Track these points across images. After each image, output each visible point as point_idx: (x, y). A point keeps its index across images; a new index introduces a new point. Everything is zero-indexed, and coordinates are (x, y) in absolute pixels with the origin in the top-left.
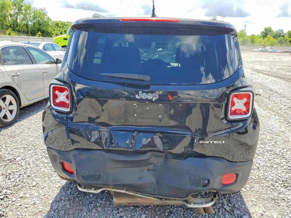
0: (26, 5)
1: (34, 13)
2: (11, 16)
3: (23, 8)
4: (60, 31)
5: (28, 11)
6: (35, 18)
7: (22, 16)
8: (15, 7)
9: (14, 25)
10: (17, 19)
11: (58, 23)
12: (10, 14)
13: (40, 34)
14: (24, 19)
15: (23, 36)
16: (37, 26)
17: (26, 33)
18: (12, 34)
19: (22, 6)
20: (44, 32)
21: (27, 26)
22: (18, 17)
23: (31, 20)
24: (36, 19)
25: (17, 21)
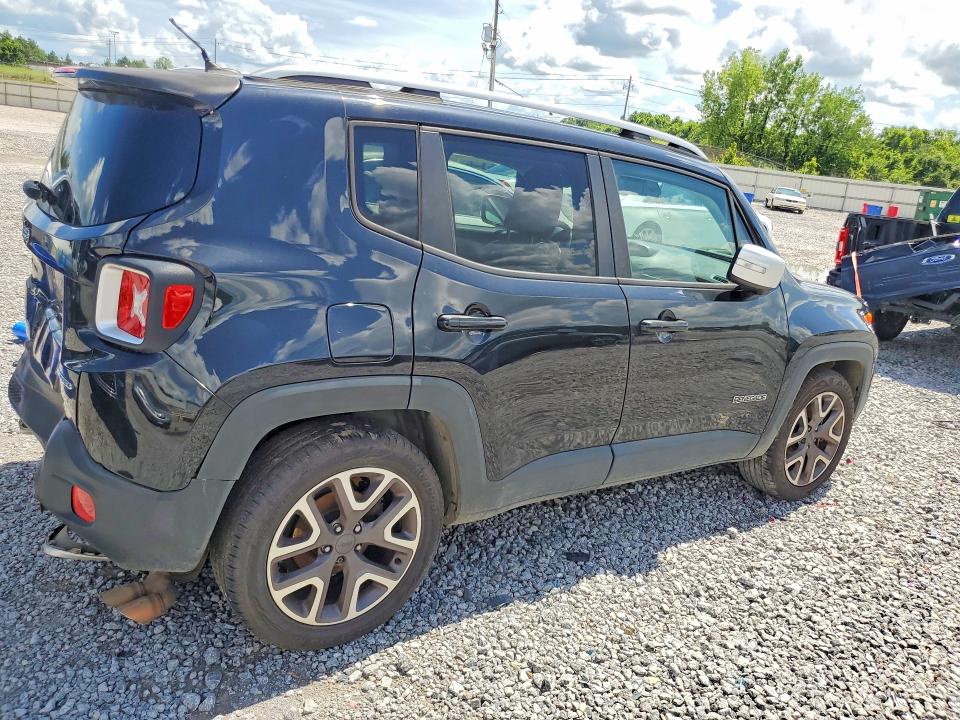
0: (804, 76)
1: (822, 102)
2: (753, 111)
3: (794, 87)
4: (888, 158)
5: (807, 96)
6: (819, 115)
7: (784, 110)
8: (770, 85)
9: (752, 134)
10: (766, 117)
11: (901, 132)
12: (753, 104)
13: (815, 164)
14: (785, 120)
15: (767, 170)
16: (817, 141)
17: (779, 160)
18: (735, 158)
19: (790, 83)
20: (832, 160)
21: (788, 139)
22: (771, 114)
23: (806, 122)
24: (821, 121)
25: (765, 123)
